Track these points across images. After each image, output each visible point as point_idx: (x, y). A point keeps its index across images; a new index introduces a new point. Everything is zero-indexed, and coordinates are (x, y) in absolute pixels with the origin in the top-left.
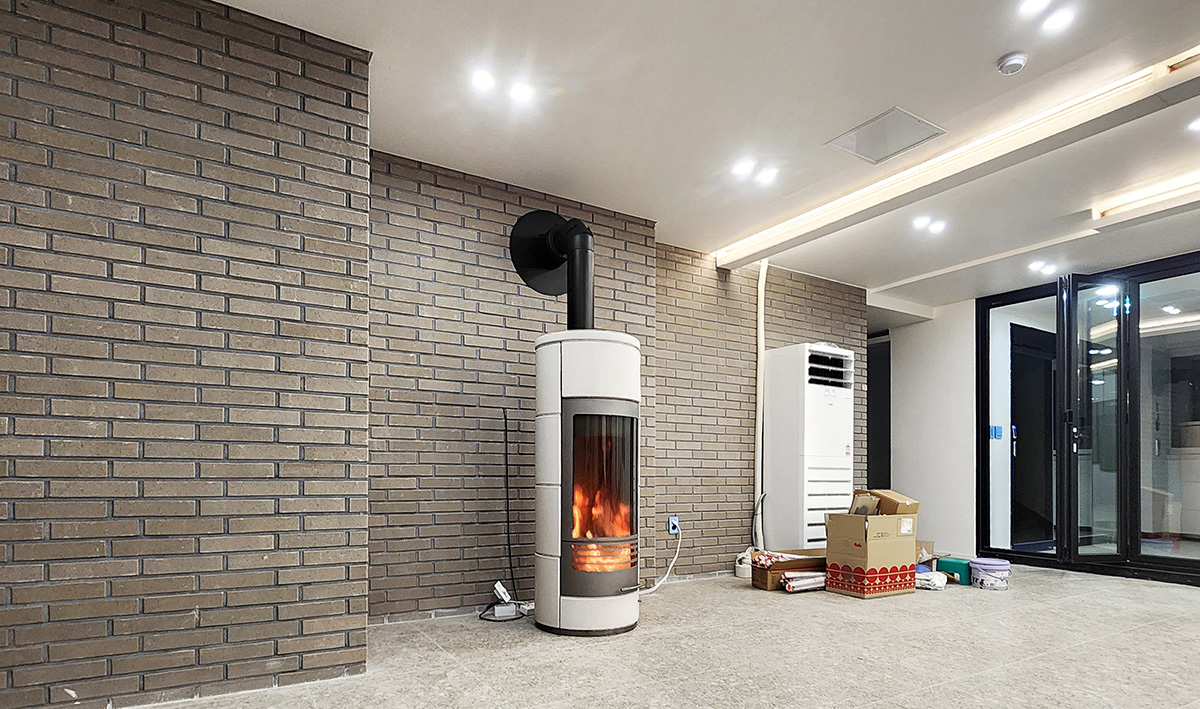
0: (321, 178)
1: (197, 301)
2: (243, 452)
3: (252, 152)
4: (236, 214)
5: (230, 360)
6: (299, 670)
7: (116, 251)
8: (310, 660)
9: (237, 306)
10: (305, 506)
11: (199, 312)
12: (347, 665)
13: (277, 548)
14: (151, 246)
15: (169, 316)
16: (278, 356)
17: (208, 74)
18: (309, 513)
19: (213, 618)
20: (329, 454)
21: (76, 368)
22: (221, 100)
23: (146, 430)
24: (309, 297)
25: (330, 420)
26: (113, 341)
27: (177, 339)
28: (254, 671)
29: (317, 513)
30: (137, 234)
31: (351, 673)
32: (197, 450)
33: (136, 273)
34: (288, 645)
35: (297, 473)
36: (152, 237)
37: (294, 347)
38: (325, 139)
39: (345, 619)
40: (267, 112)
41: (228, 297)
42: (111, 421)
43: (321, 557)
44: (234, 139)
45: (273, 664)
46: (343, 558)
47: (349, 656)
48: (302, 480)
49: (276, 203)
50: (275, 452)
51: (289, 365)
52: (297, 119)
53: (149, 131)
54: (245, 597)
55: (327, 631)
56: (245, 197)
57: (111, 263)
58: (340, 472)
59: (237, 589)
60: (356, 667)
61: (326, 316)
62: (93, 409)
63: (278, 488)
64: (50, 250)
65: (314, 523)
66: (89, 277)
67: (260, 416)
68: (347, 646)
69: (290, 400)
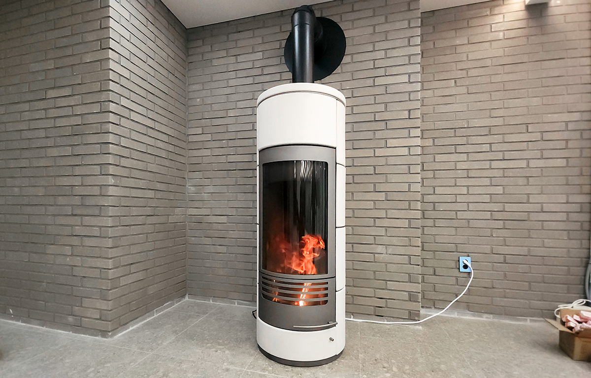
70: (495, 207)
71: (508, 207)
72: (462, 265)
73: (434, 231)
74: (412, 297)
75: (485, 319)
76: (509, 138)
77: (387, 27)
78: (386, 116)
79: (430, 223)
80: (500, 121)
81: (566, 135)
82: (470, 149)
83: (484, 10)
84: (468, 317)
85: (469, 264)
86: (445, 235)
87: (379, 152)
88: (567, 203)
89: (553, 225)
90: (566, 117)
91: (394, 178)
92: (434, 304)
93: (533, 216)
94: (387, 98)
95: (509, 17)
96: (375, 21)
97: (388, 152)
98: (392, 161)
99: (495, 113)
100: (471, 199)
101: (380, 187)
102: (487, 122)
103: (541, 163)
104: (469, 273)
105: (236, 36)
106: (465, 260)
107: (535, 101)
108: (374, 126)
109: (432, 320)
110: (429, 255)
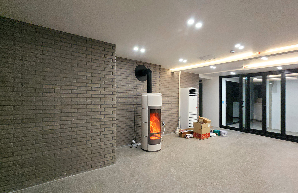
3: (95, 66)
4: (93, 78)
5: (92, 106)
8: (106, 162)
10: (105, 133)
11: (87, 98)
13: (100, 142)
14: (78, 86)
16: (100, 105)
17: (88, 52)
20: (109, 123)
22: (90, 57)
23: (77, 122)
25: (109, 116)
26: (72, 105)
30: (76, 84)
32: (86, 124)
34: (102, 160)
35: (103, 127)
38: (108, 62)
39: (112, 154)
40: (98, 58)
41: (92, 94)
42: (72, 120)
43: (108, 142)
45: (100, 164)
49: (100, 76)
52: (103, 59)
53: (78, 64)
56: (94, 75)
57: (71, 90)
59: (94, 150)
60: (114, 163)
62: (69, 118)
64: (61, 89)
65: (107, 136)
66: (68, 93)
69: (102, 113)
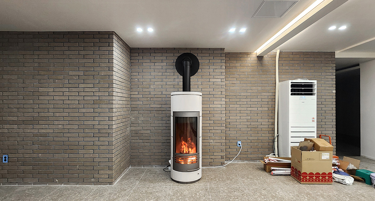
0: (103, 65)
1: (78, 98)
2: (87, 131)
3: (88, 63)
4: (86, 77)
5: (84, 110)
6: (98, 182)
7: (64, 89)
8: (101, 180)
9: (86, 98)
10: (99, 143)
12: (109, 182)
13: (94, 153)
14: (70, 88)
15: (73, 102)
16: (94, 108)
17: (80, 48)
18: (100, 145)
19: (82, 168)
20: (104, 131)
21: (58, 114)
22: (82, 53)
23: (69, 127)
24: (100, 94)
26: (63, 108)
27: (74, 107)
28: (89, 181)
29: (102, 145)
30: (68, 85)
31: (110, 184)
32: (78, 131)
33: (67, 94)
34: (96, 176)
35: (97, 135)
36: (70, 86)
37: (97, 106)
38: (104, 55)
39: (108, 171)
40: (91, 53)
41: (84, 96)
42: (63, 125)
43: (103, 156)
44: (85, 61)
45: (93, 180)
46: (108, 156)
47: (109, 180)
48: (99, 137)
49: (93, 73)
50: (93, 131)
51: (96, 110)
52: (97, 52)
54: (88, 164)
55: (104, 174)
56: (87, 73)
57: (63, 92)
58: (107, 135)
59: (86, 162)
60: (111, 183)
61: (104, 98)
62: (61, 123)
63: (94, 139)
64: (54, 91)
65: (102, 147)
66: (60, 96)
67: (89, 123)
68: (109, 178)
69: (96, 119)
70: (249, 123)
71: (252, 123)
72: (238, 144)
73: (229, 132)
74: (222, 157)
75: (245, 162)
76: (252, 100)
77: (214, 61)
78: (214, 93)
79: (228, 129)
80: (249, 94)
81: (267, 100)
82: (241, 103)
83: (245, 55)
84: (240, 162)
85: (241, 144)
86: (233, 134)
87: (211, 106)
88: (268, 122)
89: (264, 129)
90: (268, 94)
91: (216, 115)
92: (229, 159)
93: (259, 126)
94: (214, 86)
95: (252, 59)
96: (210, 58)
97: (214, 106)
98: (215, 109)
99: (248, 91)
100: (241, 121)
101: (212, 119)
102: (245, 94)
103: (261, 109)
104: (241, 147)
105: (154, 55)
106: (239, 142)
107: (260, 88)
108: (209, 96)
109: (228, 165)
110: (228, 141)
